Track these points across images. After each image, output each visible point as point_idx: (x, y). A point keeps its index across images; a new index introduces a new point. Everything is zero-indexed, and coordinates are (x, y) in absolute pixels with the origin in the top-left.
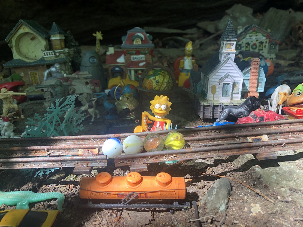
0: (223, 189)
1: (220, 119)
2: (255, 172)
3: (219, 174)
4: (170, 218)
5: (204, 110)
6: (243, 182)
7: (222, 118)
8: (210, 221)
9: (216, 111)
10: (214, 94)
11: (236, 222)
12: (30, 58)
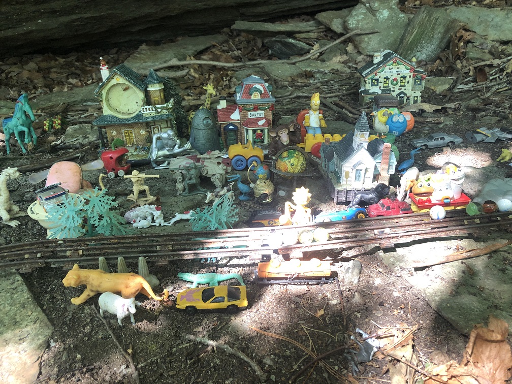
0: (356, 269)
1: (352, 204)
2: (379, 256)
3: (352, 257)
4: (320, 289)
5: (338, 195)
6: (370, 263)
7: (354, 203)
8: (347, 290)
9: (349, 195)
10: (347, 179)
11: (364, 290)
12: (122, 112)
